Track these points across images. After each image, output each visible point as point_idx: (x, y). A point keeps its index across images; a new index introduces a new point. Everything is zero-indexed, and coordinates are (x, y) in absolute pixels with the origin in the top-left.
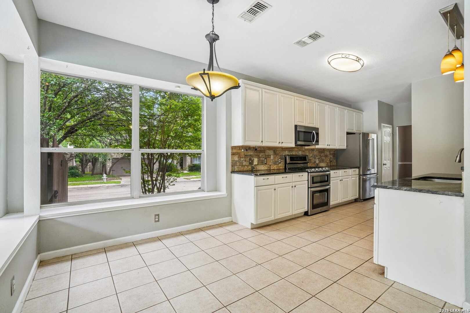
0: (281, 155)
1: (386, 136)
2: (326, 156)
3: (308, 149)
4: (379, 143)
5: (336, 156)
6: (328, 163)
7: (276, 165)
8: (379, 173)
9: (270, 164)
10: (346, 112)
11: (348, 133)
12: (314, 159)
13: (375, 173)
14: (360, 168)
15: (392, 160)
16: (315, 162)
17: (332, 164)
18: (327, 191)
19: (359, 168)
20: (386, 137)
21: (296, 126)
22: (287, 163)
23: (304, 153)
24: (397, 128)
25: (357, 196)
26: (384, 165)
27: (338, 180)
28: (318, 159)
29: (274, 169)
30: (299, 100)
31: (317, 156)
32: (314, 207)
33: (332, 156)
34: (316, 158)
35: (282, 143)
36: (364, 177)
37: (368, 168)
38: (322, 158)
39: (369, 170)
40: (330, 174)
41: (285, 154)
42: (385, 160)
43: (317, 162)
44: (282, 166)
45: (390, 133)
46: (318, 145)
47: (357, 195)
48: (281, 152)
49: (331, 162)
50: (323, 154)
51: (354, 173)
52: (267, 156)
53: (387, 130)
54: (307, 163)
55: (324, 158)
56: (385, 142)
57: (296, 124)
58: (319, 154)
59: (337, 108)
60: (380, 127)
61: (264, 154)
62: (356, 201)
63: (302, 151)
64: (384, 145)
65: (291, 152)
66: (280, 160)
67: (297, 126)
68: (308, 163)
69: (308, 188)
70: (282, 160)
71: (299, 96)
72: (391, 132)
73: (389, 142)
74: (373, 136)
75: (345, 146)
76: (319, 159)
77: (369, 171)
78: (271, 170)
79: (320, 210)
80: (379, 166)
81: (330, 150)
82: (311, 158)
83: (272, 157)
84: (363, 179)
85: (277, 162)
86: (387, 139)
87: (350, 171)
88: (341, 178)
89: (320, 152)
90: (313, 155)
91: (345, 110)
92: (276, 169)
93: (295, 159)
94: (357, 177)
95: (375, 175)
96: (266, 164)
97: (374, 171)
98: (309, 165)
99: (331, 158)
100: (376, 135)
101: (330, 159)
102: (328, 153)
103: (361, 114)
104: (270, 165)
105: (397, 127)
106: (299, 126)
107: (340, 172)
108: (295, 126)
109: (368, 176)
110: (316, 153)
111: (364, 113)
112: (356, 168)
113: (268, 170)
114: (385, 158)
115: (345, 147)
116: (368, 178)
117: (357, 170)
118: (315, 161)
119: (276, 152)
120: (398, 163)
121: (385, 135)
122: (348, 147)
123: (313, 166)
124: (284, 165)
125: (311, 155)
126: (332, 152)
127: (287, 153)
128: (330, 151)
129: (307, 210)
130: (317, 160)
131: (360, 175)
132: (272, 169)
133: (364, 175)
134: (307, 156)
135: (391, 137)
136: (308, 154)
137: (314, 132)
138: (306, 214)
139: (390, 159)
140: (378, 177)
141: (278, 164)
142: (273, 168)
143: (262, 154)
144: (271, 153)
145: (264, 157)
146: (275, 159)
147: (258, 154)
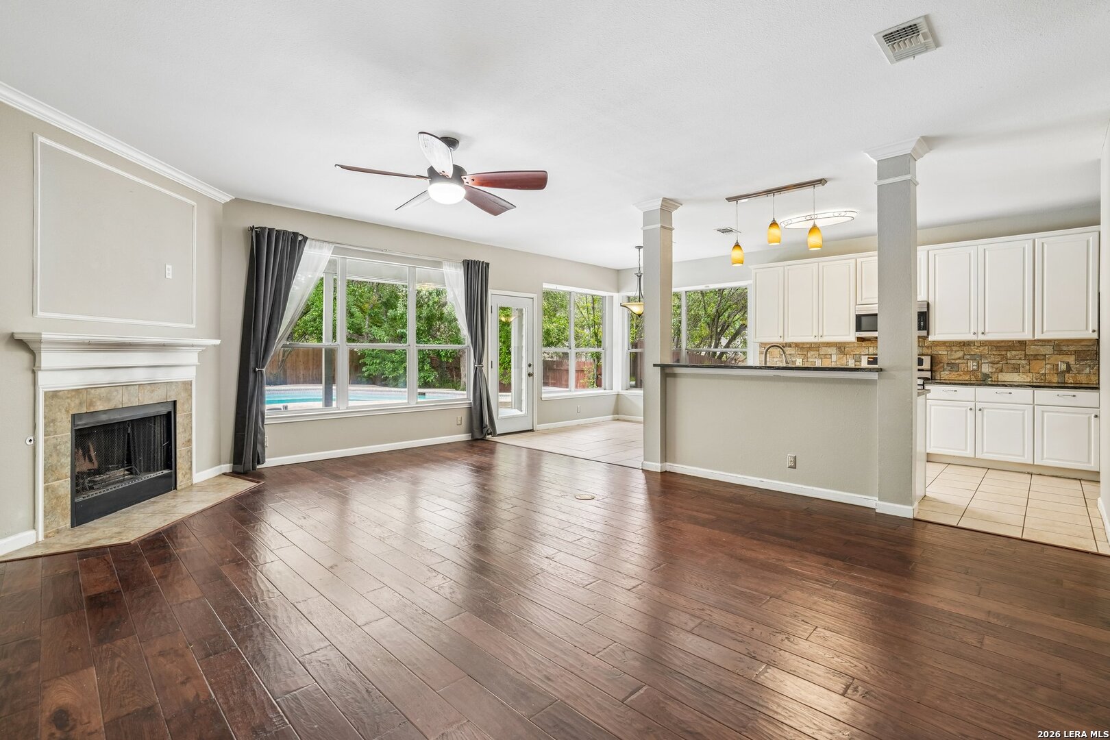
2: (1034, 358)
30: (869, 261)
34: (983, 361)
50: (1014, 352)
55: (1024, 362)
58: (996, 353)
71: (868, 255)
76: (993, 363)
89: (997, 347)
90: (965, 355)
102: (1043, 350)
110: (979, 350)
118: (975, 368)
136: (943, 353)
143: (812, 353)
144: (833, 351)
145: (816, 358)
146: (841, 360)
147: (805, 353)
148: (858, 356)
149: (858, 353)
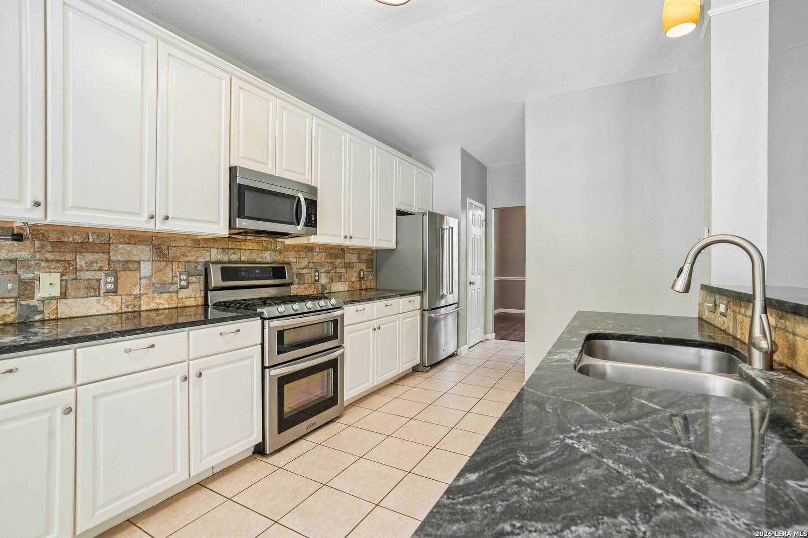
0: (189, 262)
1: (475, 225)
2: (349, 266)
3: (294, 246)
4: (463, 238)
5: (374, 267)
6: (353, 282)
7: (166, 295)
8: (462, 303)
9: (137, 292)
10: (396, 161)
11: (400, 213)
12: (313, 274)
13: (455, 304)
14: (424, 294)
15: (484, 275)
16: (316, 281)
17: (365, 283)
18: (334, 364)
19: (421, 293)
20: (475, 227)
21: (233, 171)
22: (210, 288)
23: (279, 258)
24: (493, 210)
25: (417, 361)
26: (470, 284)
27: (369, 328)
28: (326, 272)
29: (157, 310)
30: (248, 91)
31: (321, 265)
32: (285, 422)
33: (364, 267)
34: (321, 270)
35: (167, 218)
36: (433, 315)
37: (441, 294)
38: (338, 270)
39: (443, 297)
40: (342, 316)
41: (208, 259)
42: (473, 275)
43: (323, 280)
44: (192, 296)
45: (482, 220)
46: (315, 234)
47: (416, 358)
48: (189, 251)
49: (361, 279)
50: (339, 260)
51: (411, 307)
52: (119, 267)
53: (477, 214)
54: (289, 285)
55: (344, 270)
56: (473, 236)
57: (233, 164)
58: (329, 260)
59: (374, 149)
60: (464, 206)
61: (105, 257)
62: (415, 370)
63: (275, 251)
64: (471, 244)
65: (231, 252)
66: (184, 277)
67: (236, 168)
68: (292, 284)
69: (264, 368)
70: (193, 279)
71: (249, 79)
72: (483, 218)
73: (479, 237)
74: (451, 222)
75: (394, 243)
76: (328, 272)
77: (442, 299)
78: (140, 312)
79: (309, 427)
80: (462, 287)
81: (359, 251)
82: (304, 271)
83: (146, 269)
84: (430, 318)
85: (172, 284)
86: (477, 231)
87: (400, 303)
88: (375, 324)
89: (330, 254)
90: (309, 262)
91: (394, 156)
92: (167, 306)
93: (243, 274)
94: (417, 316)
95: (454, 306)
96: (115, 291)
97: (451, 298)
98: (295, 290)
99: (362, 270)
100: (457, 221)
101: (360, 273)
102: (354, 258)
103: (430, 174)
104: (139, 297)
105: (493, 208)
106: (244, 170)
107: (375, 308)
108: (230, 169)
109: (443, 311)
110: (318, 257)
111: (435, 173)
112: (415, 293)
113: (125, 316)
114: (473, 272)
115: (392, 245)
116: (442, 316)
117: (417, 298)
118: (317, 278)
119: (166, 252)
120: (493, 278)
121: (474, 223)
122: (399, 245)
123: (310, 291)
124: (203, 294)
125: (305, 262)
126: (364, 257)
127: (214, 254)
128: (359, 254)
129: (261, 440)
130: (323, 276)
131: (424, 310)
132: (144, 307)
133: (432, 309)
134: (289, 264)
135: (483, 228)
136: (293, 260)
137: (300, 195)
138: (259, 450)
139: (481, 272)
140: (460, 311)
141: (177, 292)
142: (153, 306)
143: (90, 257)
144: (143, 253)
145: (100, 269)
146: (161, 274)
147: (68, 257)
148: (192, 265)
149: (193, 259)
